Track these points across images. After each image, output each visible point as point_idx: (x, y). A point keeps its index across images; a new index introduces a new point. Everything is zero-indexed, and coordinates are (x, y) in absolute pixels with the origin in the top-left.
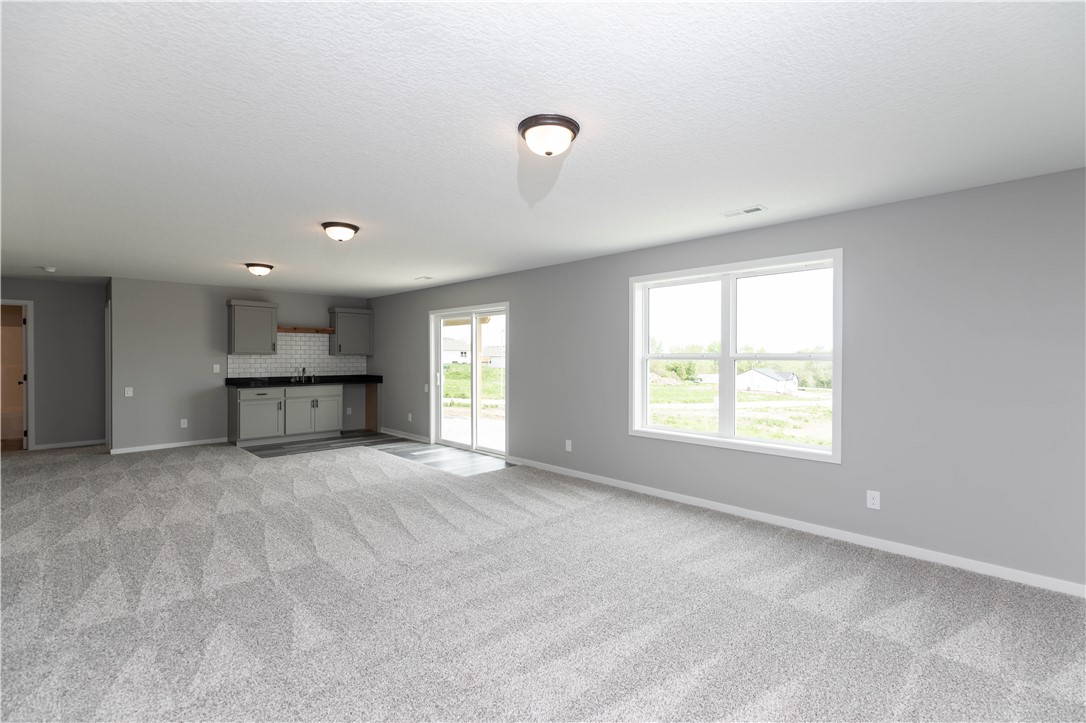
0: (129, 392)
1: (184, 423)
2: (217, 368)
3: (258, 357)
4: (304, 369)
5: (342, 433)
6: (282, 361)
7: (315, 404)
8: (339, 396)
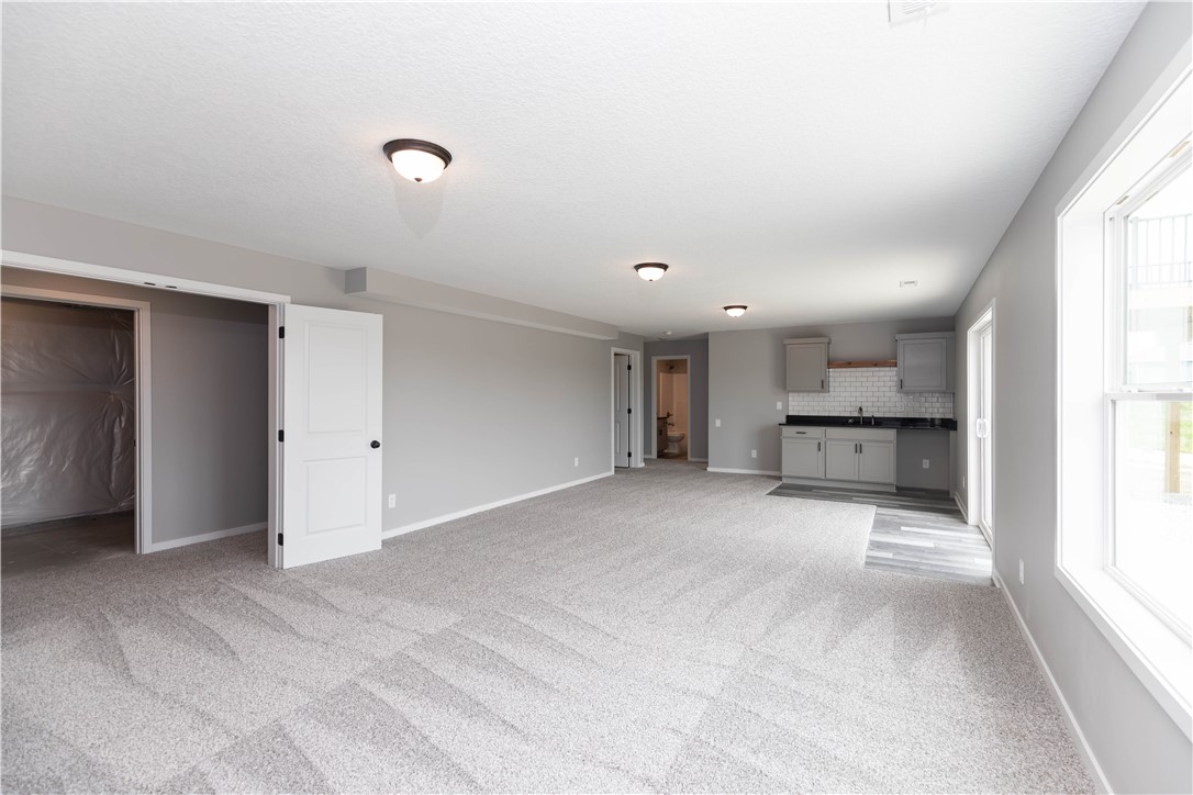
0: (718, 423)
1: (754, 454)
2: (779, 405)
3: (806, 394)
4: (861, 409)
5: (898, 488)
6: (840, 399)
7: (859, 449)
8: (891, 442)
